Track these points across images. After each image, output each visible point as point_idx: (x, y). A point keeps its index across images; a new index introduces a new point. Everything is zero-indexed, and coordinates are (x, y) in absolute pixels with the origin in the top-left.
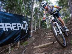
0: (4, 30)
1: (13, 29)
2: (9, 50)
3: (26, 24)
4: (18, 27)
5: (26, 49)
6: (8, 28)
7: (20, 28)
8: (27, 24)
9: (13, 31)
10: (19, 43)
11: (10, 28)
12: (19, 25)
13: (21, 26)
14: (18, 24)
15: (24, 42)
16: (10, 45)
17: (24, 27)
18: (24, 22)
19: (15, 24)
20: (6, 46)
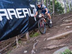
1: (19, 16)
2: (16, 44)
4: (25, 13)
5: (37, 41)
9: (19, 19)
10: (27, 34)
11: (14, 15)
12: (26, 11)
13: (28, 12)
14: (24, 9)
16: (17, 37)
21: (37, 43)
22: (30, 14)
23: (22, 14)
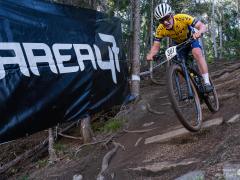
0: (25, 71)
2: (47, 151)
3: (111, 45)
5: (114, 147)
6: (39, 65)
7: (88, 63)
8: (115, 45)
9: (60, 76)
11: (47, 64)
14: (78, 47)
15: (106, 119)
16: (50, 131)
17: (105, 58)
18: (106, 38)
19: (68, 46)
20: (35, 135)
21: (114, 150)
22: (100, 62)
23: (74, 62)
